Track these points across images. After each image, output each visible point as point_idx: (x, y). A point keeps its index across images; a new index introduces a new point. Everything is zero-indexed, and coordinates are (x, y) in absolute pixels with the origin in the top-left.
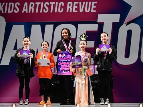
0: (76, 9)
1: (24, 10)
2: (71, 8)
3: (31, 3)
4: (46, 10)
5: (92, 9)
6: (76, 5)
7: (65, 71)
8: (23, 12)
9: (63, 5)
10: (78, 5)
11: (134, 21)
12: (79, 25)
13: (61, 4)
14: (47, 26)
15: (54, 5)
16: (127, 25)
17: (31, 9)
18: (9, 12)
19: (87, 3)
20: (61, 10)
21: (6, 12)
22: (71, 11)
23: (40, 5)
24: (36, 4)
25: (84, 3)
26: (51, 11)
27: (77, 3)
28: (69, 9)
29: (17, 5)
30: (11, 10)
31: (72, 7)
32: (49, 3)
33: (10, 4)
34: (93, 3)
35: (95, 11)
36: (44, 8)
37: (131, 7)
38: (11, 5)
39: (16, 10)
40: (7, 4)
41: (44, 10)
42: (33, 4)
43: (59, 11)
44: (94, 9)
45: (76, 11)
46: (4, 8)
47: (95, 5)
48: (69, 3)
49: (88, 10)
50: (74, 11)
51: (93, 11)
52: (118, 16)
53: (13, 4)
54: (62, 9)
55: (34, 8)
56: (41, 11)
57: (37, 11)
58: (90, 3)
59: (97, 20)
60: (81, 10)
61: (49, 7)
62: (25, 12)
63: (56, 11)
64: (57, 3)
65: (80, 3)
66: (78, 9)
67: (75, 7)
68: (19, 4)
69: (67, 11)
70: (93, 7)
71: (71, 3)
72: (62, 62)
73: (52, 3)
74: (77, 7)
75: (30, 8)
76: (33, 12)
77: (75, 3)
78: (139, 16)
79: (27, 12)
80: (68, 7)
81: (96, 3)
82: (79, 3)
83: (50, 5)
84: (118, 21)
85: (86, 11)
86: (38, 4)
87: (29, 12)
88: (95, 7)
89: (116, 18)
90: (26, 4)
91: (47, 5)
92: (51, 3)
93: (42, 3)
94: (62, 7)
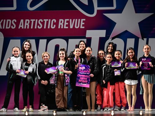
0: (67, 26)
1: (20, 26)
2: (62, 24)
3: (26, 20)
4: (40, 26)
5: (81, 25)
6: (67, 22)
7: (83, 83)
8: (19, 28)
9: (55, 22)
10: (68, 22)
11: (118, 36)
12: (69, 40)
13: (54, 21)
14: (40, 40)
15: (48, 22)
16: (112, 40)
17: (27, 26)
18: (7, 28)
19: (76, 20)
20: (53, 26)
21: (4, 28)
22: (62, 27)
23: (34, 22)
24: (31, 21)
25: (74, 20)
26: (45, 27)
27: (68, 20)
28: (61, 25)
29: (14, 21)
30: (8, 26)
31: (64, 24)
32: (43, 20)
33: (8, 20)
34: (82, 20)
35: (84, 27)
36: (38, 24)
37: (115, 23)
38: (9, 22)
39: (13, 26)
40: (5, 20)
41: (38, 26)
42: (29, 21)
43: (52, 27)
44: (83, 25)
45: (67, 27)
46: (2, 24)
47: (83, 22)
48: (60, 20)
49: (77, 26)
50: (65, 27)
51: (81, 27)
52: (104, 31)
53: (10, 21)
54: (55, 26)
55: (29, 24)
56: (36, 28)
57: (32, 28)
58: (79, 20)
59: (86, 35)
60: (71, 27)
61: (43, 23)
62: (21, 28)
63: (49, 27)
64: (50, 20)
65: (71, 20)
66: (68, 25)
67: (66, 23)
68: (16, 21)
69: (59, 27)
70: (82, 23)
71: (63, 20)
72: (81, 74)
73: (46, 20)
74: (67, 24)
75: (26, 24)
76: (28, 28)
77: (66, 20)
78: (123, 31)
79: (23, 28)
80: (60, 24)
81: (84, 20)
82: (69, 20)
83: (44, 22)
84: (105, 36)
85: (76, 27)
86: (33, 20)
87: (25, 28)
88: (84, 23)
89: (102, 33)
90: (22, 21)
91: (41, 21)
92: (44, 20)
93: (37, 20)
94: (54, 23)
